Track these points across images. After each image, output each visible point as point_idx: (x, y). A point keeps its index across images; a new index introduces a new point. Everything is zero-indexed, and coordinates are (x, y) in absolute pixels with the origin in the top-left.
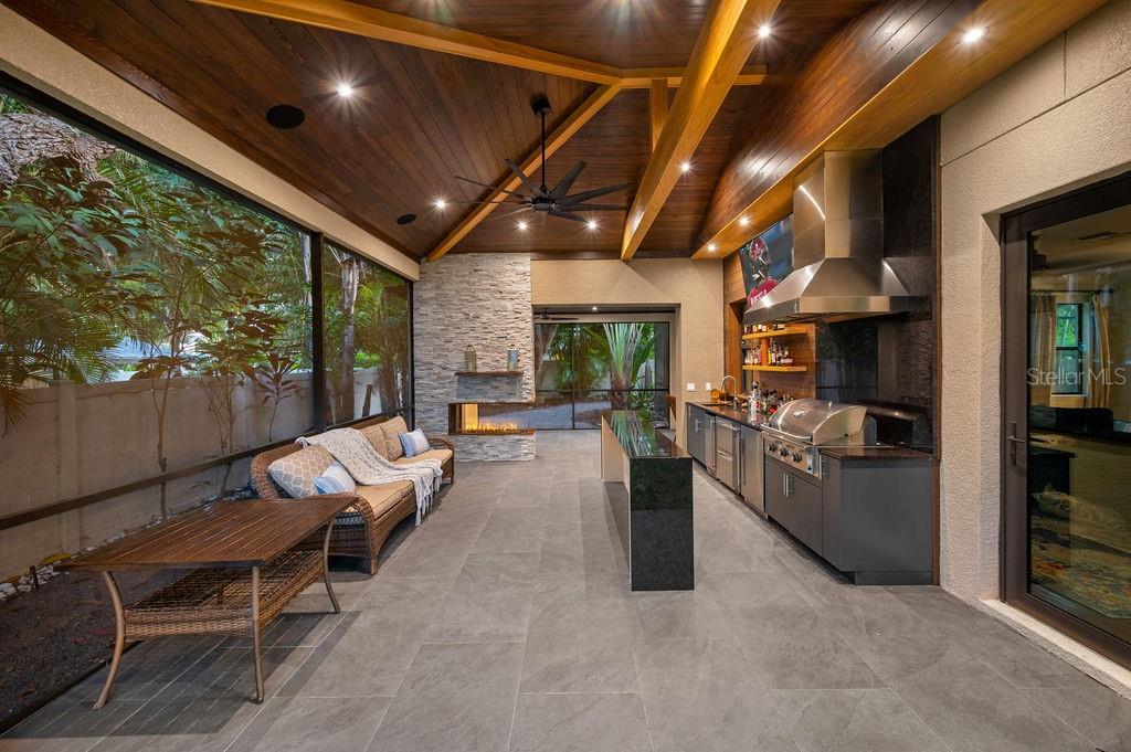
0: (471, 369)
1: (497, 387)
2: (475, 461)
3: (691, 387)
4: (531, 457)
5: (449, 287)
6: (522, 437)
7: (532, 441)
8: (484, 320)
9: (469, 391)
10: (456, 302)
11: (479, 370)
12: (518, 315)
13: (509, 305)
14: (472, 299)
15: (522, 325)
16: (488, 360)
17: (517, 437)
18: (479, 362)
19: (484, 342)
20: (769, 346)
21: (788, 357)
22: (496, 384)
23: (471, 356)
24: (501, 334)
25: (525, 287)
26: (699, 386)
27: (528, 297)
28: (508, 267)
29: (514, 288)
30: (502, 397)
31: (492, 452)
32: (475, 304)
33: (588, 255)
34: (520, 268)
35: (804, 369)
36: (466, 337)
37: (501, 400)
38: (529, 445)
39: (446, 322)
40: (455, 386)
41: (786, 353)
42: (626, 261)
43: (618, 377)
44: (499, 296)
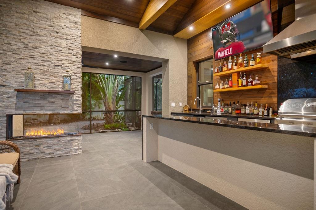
0: (30, 87)
1: (53, 102)
2: (33, 159)
3: (173, 104)
4: (80, 151)
5: (9, 19)
6: (73, 138)
7: (81, 140)
8: (43, 51)
9: (27, 105)
10: (16, 33)
11: (37, 89)
12: (71, 52)
13: (64, 43)
14: (31, 33)
15: (74, 59)
16: (44, 82)
17: (69, 138)
18: (37, 83)
19: (42, 68)
20: (238, 77)
21: (258, 80)
22: (52, 100)
23: (30, 77)
24: (57, 63)
25: (76, 32)
26: (177, 104)
27: (79, 40)
28: (64, 16)
29: (68, 31)
30: (57, 109)
31: (48, 151)
32: (34, 37)
33: (115, 20)
34: (72, 18)
35: (266, 87)
36: (24, 62)
37: (57, 112)
38: (78, 143)
39: (5, 48)
40: (14, 100)
41: (257, 78)
42: (142, 30)
43: (109, 106)
44: (56, 35)
